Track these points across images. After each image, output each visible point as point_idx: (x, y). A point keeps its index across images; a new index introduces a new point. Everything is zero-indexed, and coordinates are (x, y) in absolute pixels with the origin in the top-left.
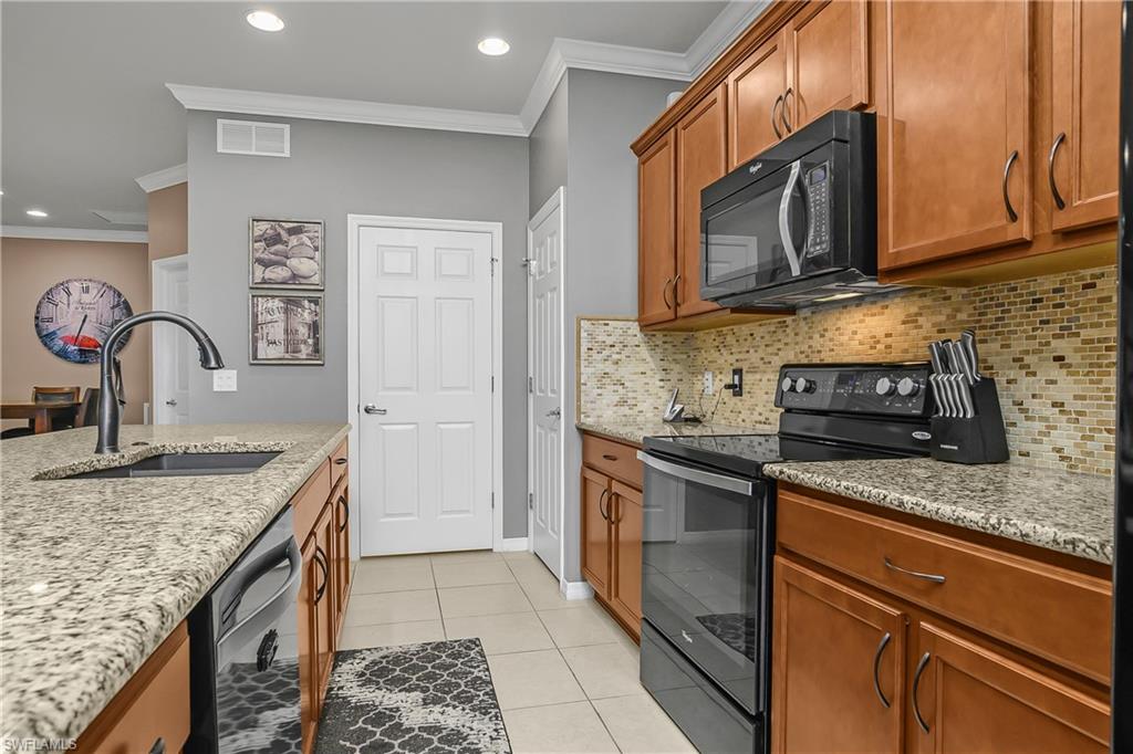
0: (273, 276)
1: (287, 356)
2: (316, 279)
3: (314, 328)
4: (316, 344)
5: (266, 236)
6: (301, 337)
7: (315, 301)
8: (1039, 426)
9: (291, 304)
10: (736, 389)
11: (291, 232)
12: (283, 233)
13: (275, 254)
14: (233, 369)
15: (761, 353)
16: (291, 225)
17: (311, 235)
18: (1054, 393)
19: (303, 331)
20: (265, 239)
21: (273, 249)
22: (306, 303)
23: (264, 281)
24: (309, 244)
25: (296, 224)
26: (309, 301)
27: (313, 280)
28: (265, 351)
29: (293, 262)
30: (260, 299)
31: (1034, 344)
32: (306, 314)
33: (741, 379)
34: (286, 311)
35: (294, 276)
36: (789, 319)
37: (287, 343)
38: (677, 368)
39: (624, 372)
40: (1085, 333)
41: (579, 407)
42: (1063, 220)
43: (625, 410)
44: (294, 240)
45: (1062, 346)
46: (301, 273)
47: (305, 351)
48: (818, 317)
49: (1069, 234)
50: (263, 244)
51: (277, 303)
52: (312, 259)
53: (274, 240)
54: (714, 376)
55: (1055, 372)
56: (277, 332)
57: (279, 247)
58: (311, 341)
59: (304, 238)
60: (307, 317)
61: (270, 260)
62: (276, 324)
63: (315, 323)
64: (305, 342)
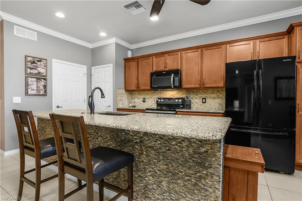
0: (33, 72)
1: (37, 93)
2: (45, 74)
3: (45, 86)
4: (45, 91)
5: (31, 61)
6: (41, 89)
7: (45, 79)
8: (194, 105)
9: (38, 79)
10: (144, 102)
11: (38, 61)
12: (36, 61)
13: (34, 66)
14: (20, 97)
15: (150, 96)
16: (38, 59)
17: (44, 62)
18: (195, 101)
19: (42, 87)
20: (31, 62)
21: (33, 65)
22: (42, 80)
23: (30, 73)
24: (43, 65)
25: (40, 59)
26: (44, 80)
27: (44, 74)
28: (30, 92)
29: (39, 69)
30: (29, 78)
31: (193, 97)
32: (42, 83)
33: (145, 100)
34: (37, 82)
35: (39, 73)
36: (156, 91)
37: (37, 90)
38: (129, 98)
39: (123, 98)
40: (199, 96)
41: (117, 105)
42: (204, 87)
43: (123, 105)
44: (39, 63)
45: (196, 97)
46: (41, 72)
47: (42, 92)
48: (162, 92)
49: (204, 88)
50: (30, 63)
51: (34, 79)
52: (44, 69)
53: (34, 62)
54: (138, 99)
55: (196, 99)
56: (34, 87)
57: (35, 64)
58: (44, 90)
59: (42, 63)
60: (43, 84)
61: (32, 68)
62: (34, 85)
63: (45, 85)
64: (42, 90)
